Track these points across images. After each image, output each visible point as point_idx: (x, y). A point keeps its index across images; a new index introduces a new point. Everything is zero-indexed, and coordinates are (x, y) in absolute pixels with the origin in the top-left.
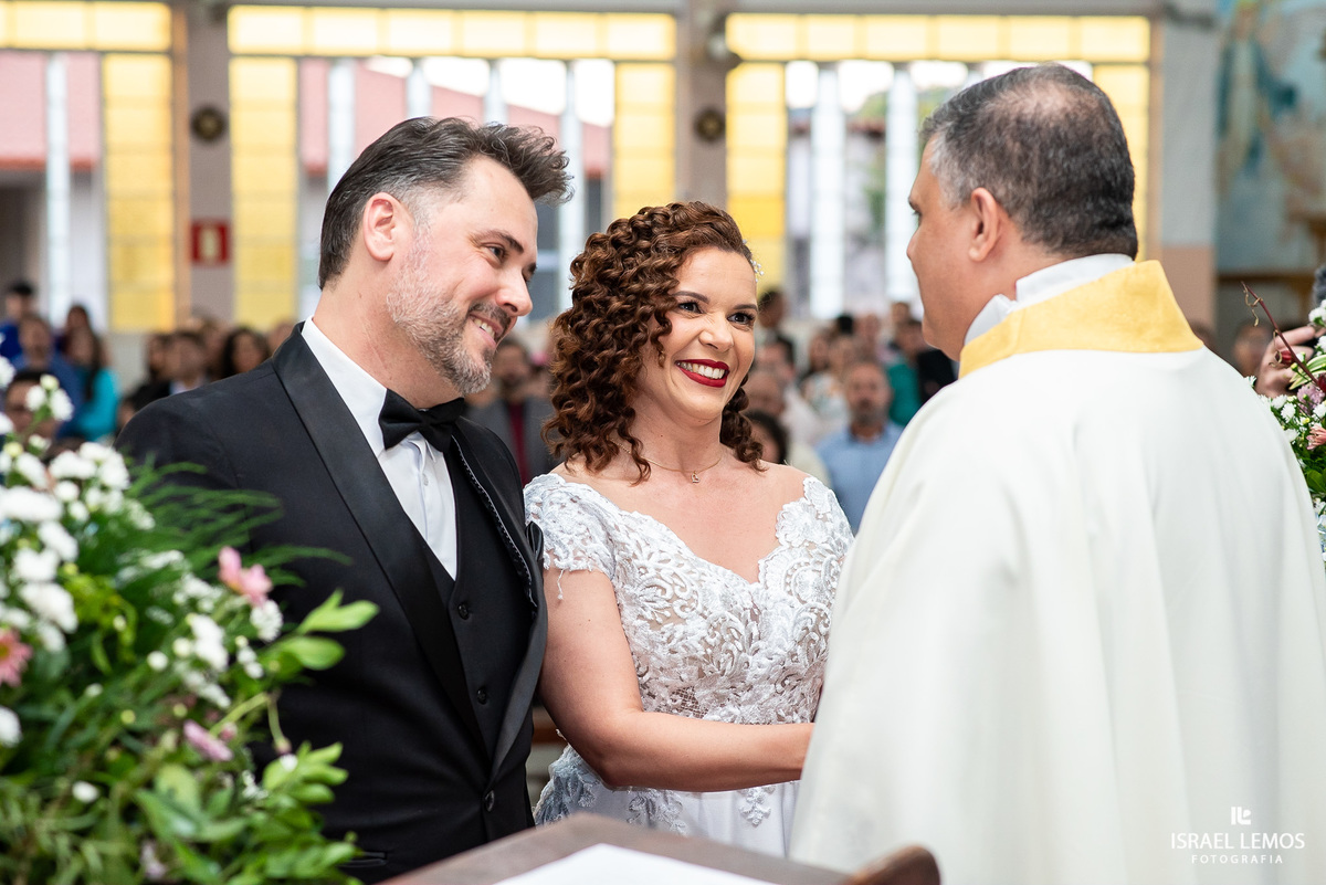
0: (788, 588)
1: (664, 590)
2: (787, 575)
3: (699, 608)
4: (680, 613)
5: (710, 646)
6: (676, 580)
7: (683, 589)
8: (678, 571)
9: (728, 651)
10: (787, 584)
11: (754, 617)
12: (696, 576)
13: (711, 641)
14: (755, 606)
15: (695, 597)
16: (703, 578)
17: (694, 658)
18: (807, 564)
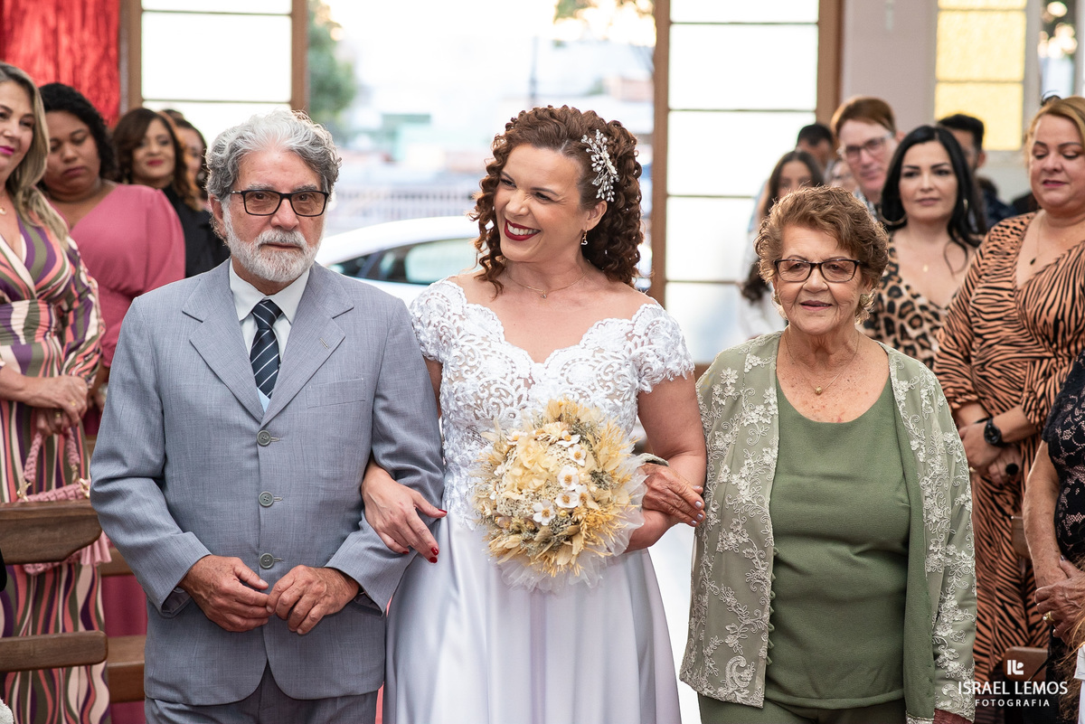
0: (563, 372)
1: (460, 358)
2: (567, 364)
3: (477, 373)
4: (465, 375)
5: (480, 398)
6: (470, 353)
7: (473, 359)
8: (475, 348)
9: (494, 403)
10: (563, 369)
11: (528, 386)
12: (486, 353)
13: (481, 395)
14: (531, 378)
15: (478, 365)
16: (492, 354)
17: (469, 405)
18: (587, 360)
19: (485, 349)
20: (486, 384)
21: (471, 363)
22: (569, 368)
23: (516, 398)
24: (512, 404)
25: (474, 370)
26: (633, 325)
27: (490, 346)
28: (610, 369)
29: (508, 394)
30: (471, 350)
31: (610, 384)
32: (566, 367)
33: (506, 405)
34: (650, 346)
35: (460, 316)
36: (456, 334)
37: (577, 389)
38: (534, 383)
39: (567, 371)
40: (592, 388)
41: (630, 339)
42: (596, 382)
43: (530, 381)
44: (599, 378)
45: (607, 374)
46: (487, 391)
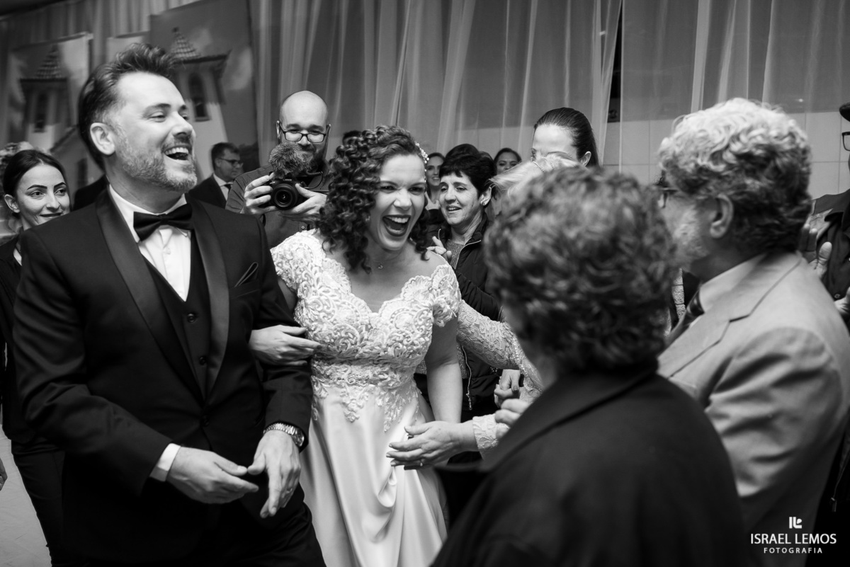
19: (337, 301)
20: (339, 329)
21: (328, 311)
22: (396, 316)
23: (358, 340)
24: (356, 344)
25: (330, 317)
26: (432, 281)
27: (340, 298)
28: (422, 316)
29: (354, 336)
30: (327, 300)
31: (423, 327)
32: (393, 316)
33: (352, 344)
34: (443, 295)
35: (320, 267)
36: (316, 284)
37: (402, 332)
38: (372, 328)
39: (395, 319)
40: (412, 331)
41: (431, 291)
42: (414, 327)
43: (369, 326)
44: (416, 323)
45: (420, 320)
46: (339, 334)
